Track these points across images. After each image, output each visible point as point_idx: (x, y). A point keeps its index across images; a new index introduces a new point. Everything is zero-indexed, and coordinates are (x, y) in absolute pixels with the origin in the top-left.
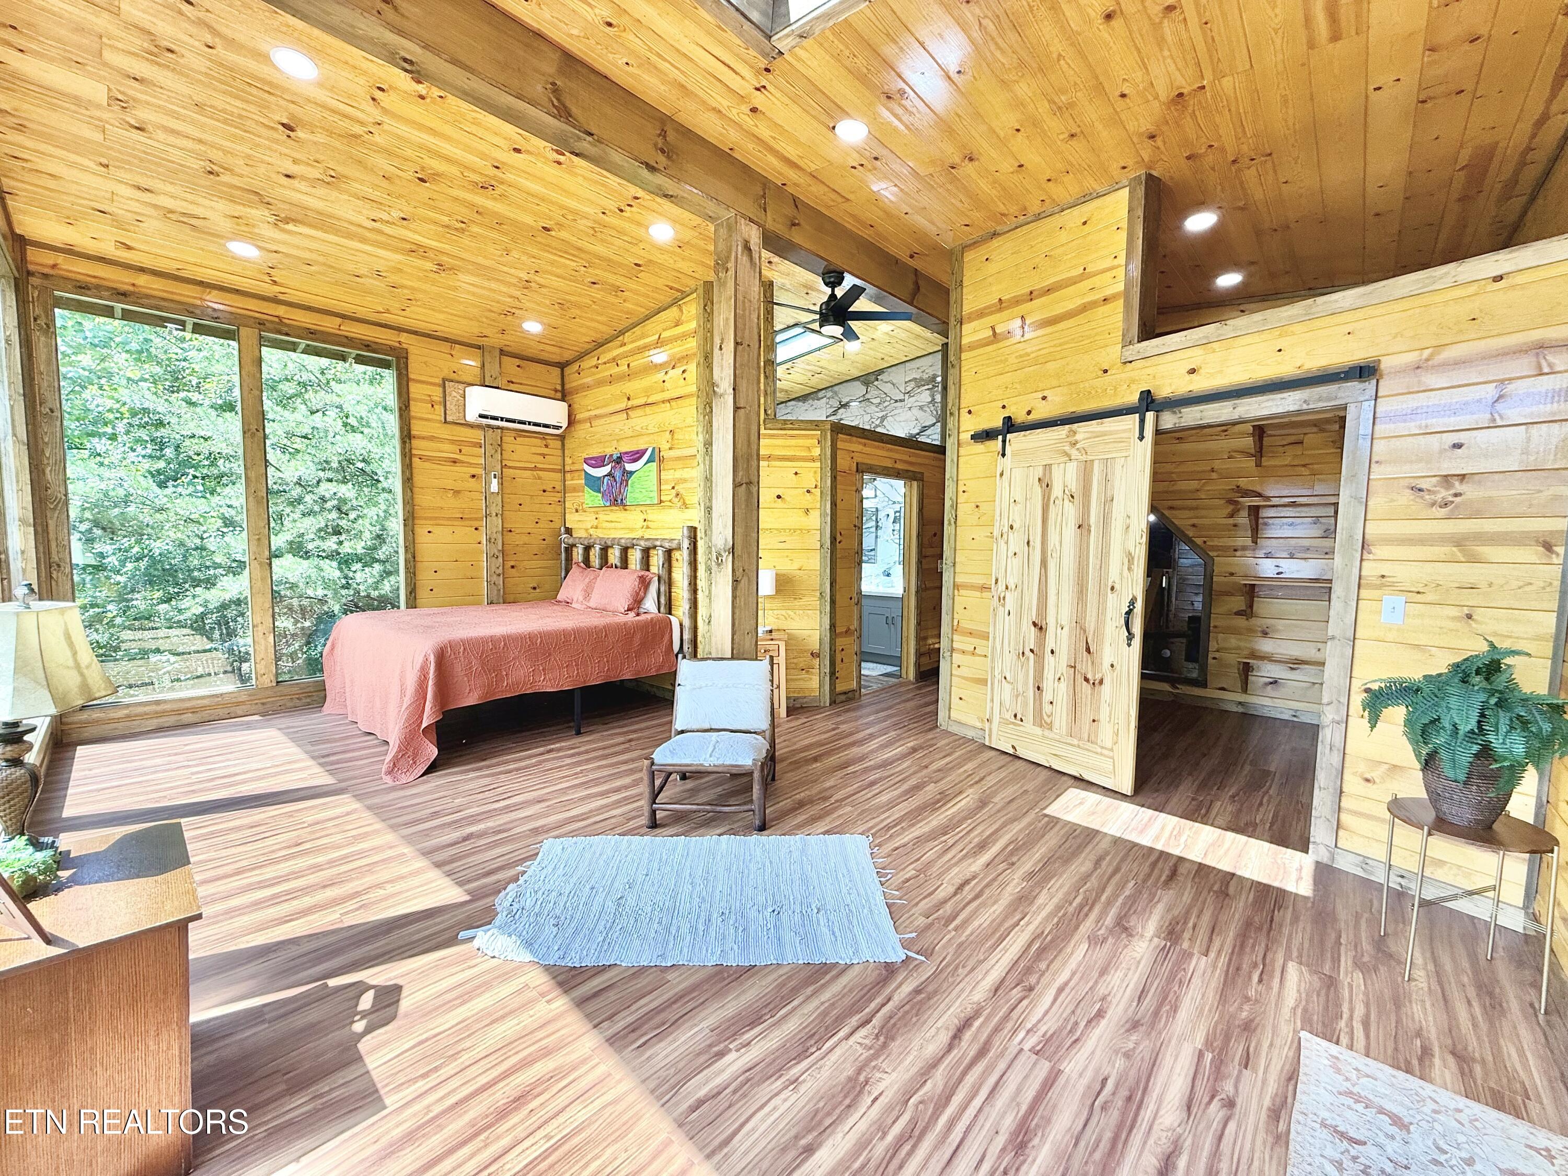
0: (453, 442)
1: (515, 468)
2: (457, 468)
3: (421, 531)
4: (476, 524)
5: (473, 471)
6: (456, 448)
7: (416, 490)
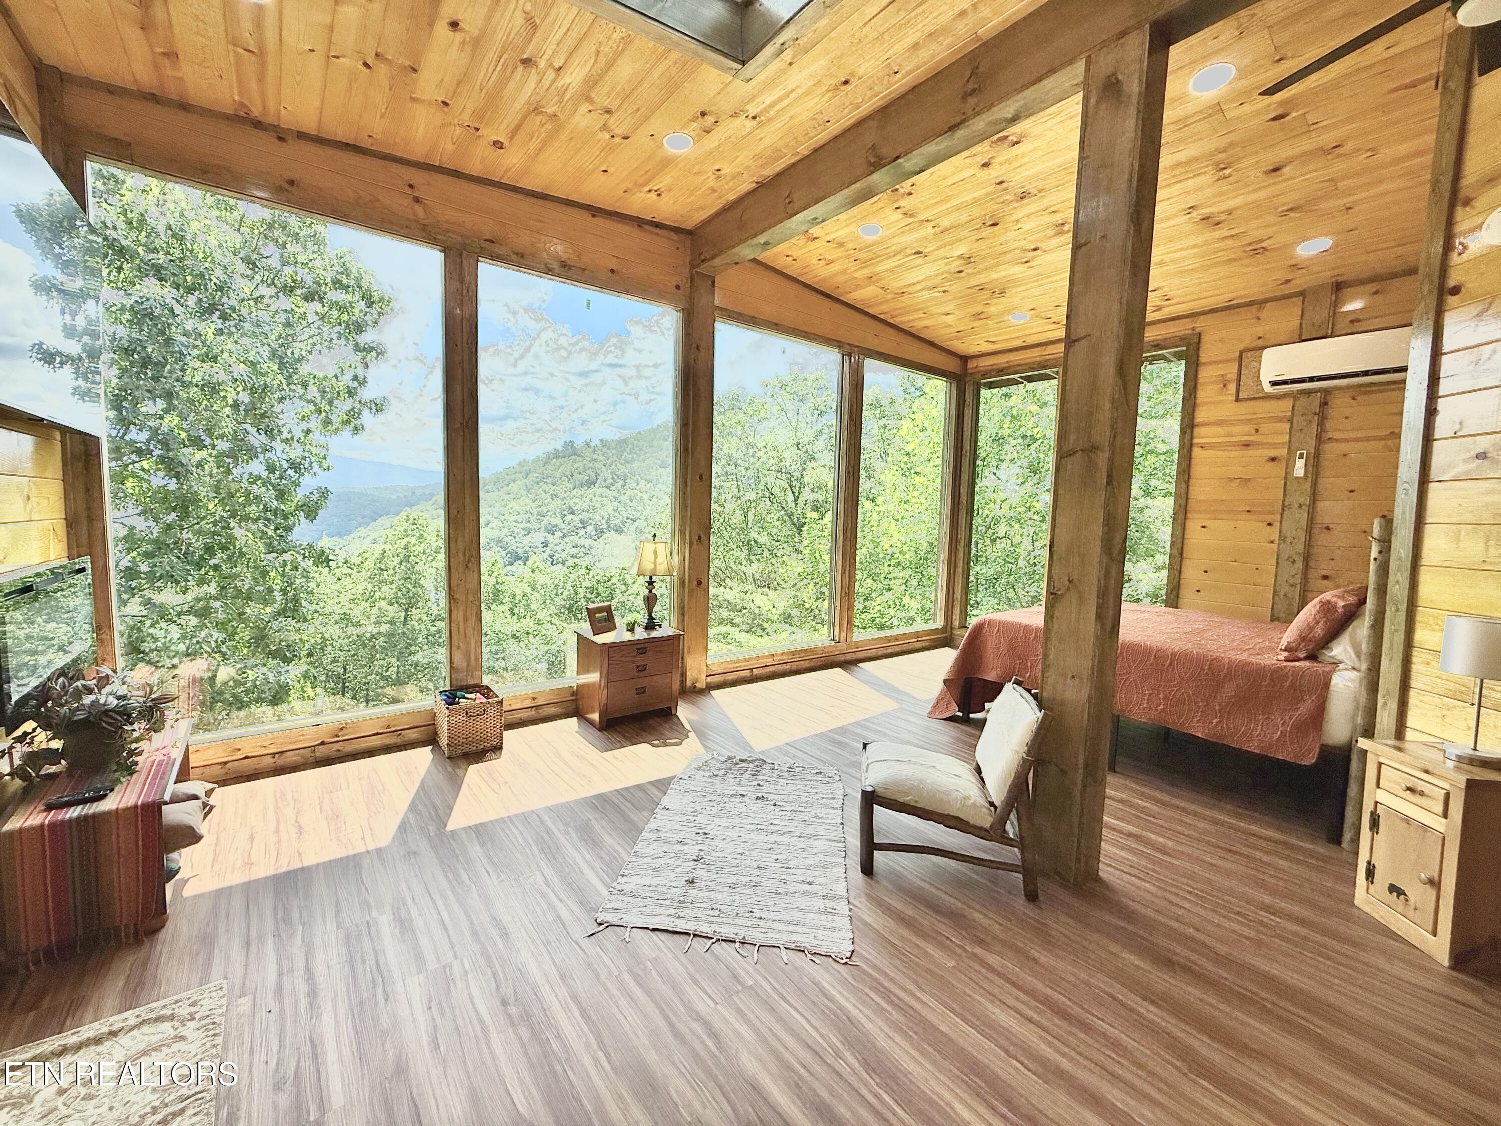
0: (1248, 421)
1: (1347, 441)
2: (1251, 452)
3: (1193, 526)
4: (1270, 518)
5: (1273, 453)
6: (1250, 428)
7: (1192, 482)
